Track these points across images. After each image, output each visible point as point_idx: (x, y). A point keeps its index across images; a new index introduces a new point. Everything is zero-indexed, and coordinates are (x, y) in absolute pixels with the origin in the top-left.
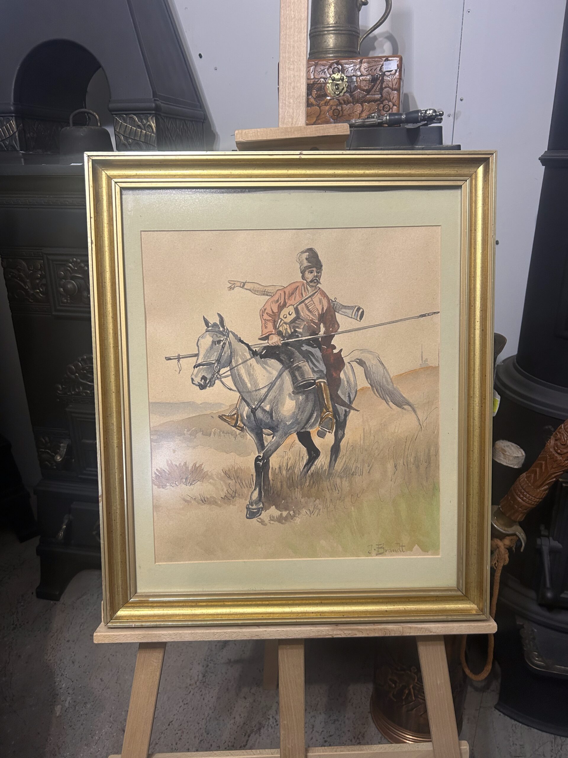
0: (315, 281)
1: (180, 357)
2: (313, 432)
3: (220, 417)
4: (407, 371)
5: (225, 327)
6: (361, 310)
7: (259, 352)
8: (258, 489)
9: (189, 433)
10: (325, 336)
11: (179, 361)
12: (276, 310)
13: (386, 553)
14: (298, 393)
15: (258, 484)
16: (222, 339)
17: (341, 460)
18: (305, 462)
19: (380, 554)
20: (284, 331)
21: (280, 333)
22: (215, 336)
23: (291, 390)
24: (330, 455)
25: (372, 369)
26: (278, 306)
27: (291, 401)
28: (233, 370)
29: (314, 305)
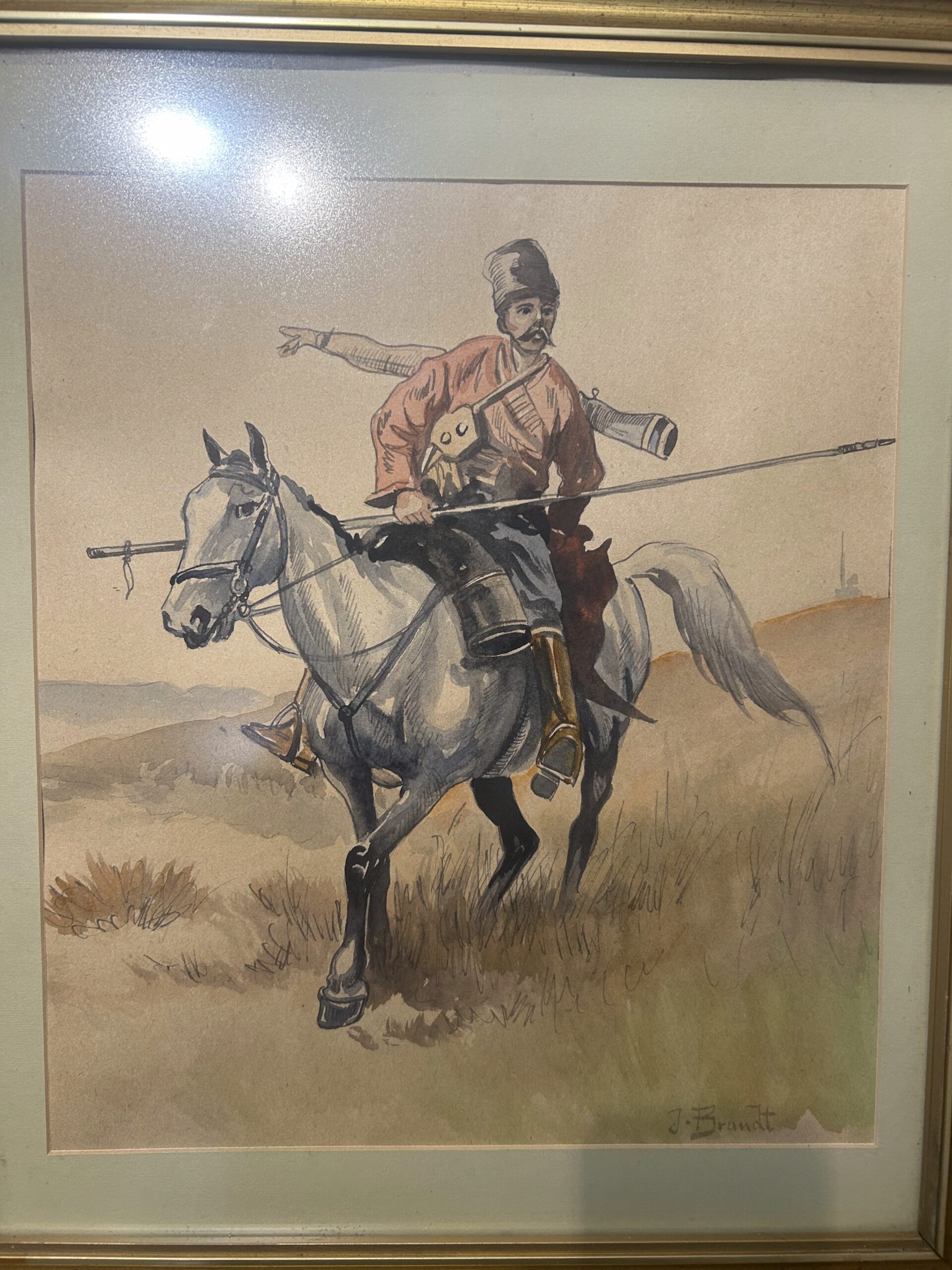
0: (537, 337)
1: (132, 549)
2: (521, 779)
3: (247, 730)
5: (268, 465)
6: (669, 428)
7: (365, 542)
8: (352, 944)
9: (154, 773)
10: (561, 501)
11: (126, 561)
12: (418, 419)
14: (478, 666)
15: (354, 930)
16: (257, 499)
17: (598, 865)
18: (494, 867)
20: (443, 482)
21: (428, 488)
22: (236, 490)
23: (459, 655)
24: (567, 850)
25: (695, 601)
26: (427, 408)
27: (459, 687)
28: (288, 591)
29: (531, 407)
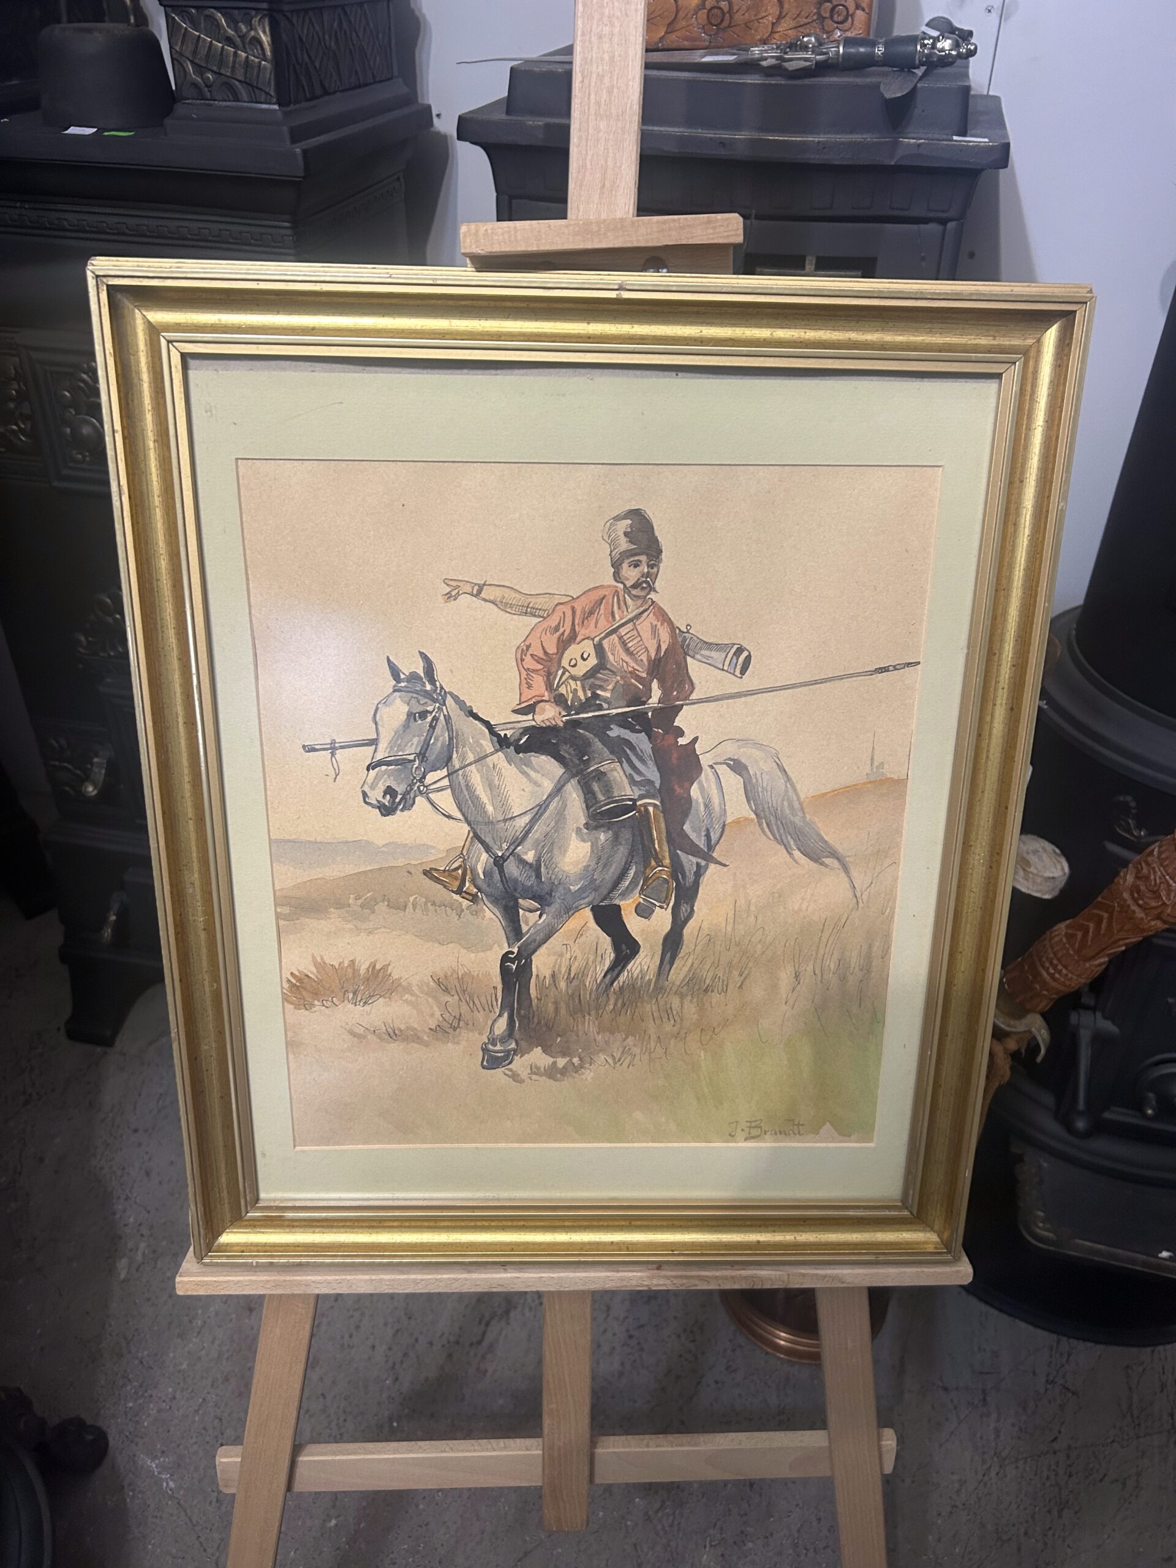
0: (644, 585)
1: (337, 745)
2: (628, 906)
3: (426, 873)
4: (837, 786)
5: (438, 683)
6: (745, 654)
7: (512, 740)
8: (506, 1015)
9: (359, 902)
10: (661, 708)
11: (333, 754)
12: (552, 649)
13: (767, 1137)
14: (596, 828)
15: (507, 1005)
16: (430, 708)
17: (683, 962)
18: (607, 964)
19: (754, 1138)
20: (571, 695)
21: (560, 700)
22: (413, 701)
23: (583, 820)
24: (660, 952)
25: (760, 781)
26: (558, 641)
27: (582, 843)
28: (455, 775)
29: (639, 639)
